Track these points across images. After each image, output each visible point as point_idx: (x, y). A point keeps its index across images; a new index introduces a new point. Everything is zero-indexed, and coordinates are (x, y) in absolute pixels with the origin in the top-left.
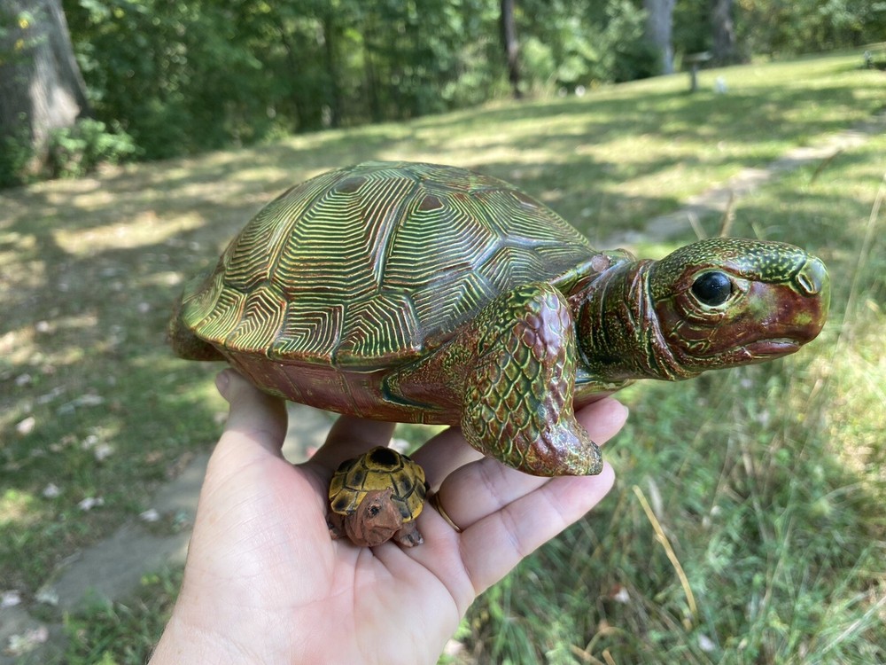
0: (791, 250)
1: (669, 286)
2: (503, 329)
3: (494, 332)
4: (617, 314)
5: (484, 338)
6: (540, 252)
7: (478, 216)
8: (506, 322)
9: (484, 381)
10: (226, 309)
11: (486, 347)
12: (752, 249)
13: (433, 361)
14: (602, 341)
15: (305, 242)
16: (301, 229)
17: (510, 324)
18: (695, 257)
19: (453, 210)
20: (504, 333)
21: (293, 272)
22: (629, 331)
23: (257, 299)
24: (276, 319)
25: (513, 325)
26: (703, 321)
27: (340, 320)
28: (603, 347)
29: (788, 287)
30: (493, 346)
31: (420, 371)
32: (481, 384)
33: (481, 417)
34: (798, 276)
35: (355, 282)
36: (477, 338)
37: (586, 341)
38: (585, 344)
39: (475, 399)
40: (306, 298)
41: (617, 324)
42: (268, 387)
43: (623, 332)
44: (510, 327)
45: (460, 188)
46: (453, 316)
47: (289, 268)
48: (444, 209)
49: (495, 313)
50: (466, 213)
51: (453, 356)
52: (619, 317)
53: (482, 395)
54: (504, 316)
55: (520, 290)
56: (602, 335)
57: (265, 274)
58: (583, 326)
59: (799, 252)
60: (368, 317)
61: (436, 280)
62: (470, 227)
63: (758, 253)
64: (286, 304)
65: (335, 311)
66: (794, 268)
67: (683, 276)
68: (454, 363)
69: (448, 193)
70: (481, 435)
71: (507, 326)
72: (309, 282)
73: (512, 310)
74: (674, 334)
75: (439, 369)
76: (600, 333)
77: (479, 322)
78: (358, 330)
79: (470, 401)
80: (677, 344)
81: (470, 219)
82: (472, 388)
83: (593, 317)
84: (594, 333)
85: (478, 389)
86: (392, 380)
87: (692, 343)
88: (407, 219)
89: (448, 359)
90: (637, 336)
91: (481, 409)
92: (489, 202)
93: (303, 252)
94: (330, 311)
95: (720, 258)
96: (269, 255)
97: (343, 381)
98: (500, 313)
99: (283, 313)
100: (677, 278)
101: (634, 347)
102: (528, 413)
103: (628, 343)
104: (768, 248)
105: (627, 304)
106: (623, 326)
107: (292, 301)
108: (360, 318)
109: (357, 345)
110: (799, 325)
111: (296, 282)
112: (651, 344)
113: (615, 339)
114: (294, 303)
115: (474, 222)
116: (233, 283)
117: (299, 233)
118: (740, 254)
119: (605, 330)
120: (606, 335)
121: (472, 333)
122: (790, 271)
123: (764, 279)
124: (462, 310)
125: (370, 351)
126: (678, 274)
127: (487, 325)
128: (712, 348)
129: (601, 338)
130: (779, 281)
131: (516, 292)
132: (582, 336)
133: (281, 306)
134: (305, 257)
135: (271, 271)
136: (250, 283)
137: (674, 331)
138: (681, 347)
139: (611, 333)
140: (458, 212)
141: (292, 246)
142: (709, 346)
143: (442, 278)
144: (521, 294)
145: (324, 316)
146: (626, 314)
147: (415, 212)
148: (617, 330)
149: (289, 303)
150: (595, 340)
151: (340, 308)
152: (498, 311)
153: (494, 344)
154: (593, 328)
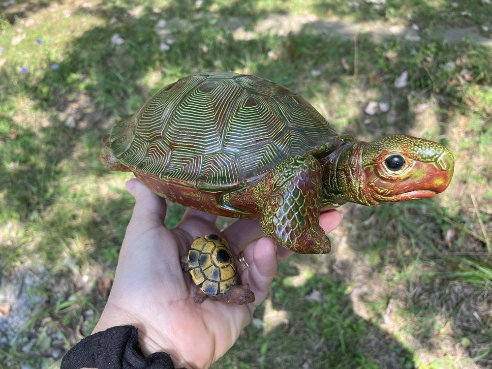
0: (437, 146)
1: (373, 160)
2: (287, 179)
3: (282, 180)
4: (344, 171)
5: (277, 182)
6: (306, 134)
7: (275, 112)
8: (289, 175)
9: (275, 205)
10: (137, 149)
11: (278, 187)
12: (417, 144)
13: (248, 190)
14: (335, 183)
15: (183, 119)
16: (180, 111)
17: (291, 177)
18: (387, 146)
19: (262, 108)
20: (287, 181)
21: (175, 135)
22: (349, 180)
23: (155, 147)
24: (165, 159)
25: (293, 177)
26: (388, 179)
27: (200, 163)
28: (335, 186)
29: (433, 165)
30: (281, 187)
31: (241, 194)
32: (273, 206)
33: (273, 223)
34: (438, 160)
35: (209, 144)
36: (273, 181)
37: (327, 183)
38: (326, 184)
39: (270, 213)
40: (182, 149)
41: (344, 176)
42: (159, 192)
43: (346, 180)
44: (291, 178)
45: (266, 93)
46: (259, 166)
47: (173, 132)
48: (258, 106)
49: (283, 170)
50: (269, 110)
51: (259, 189)
52: (345, 172)
53: (274, 211)
54: (288, 172)
55: (297, 159)
56: (335, 180)
57: (160, 134)
58: (325, 174)
59: (441, 148)
60: (215, 163)
61: (252, 146)
62: (271, 118)
63: (420, 146)
64: (171, 152)
65: (198, 158)
66: (437, 156)
67: (380, 155)
68: (259, 192)
69: (260, 97)
70: (272, 232)
71: (289, 177)
72: (184, 141)
73: (293, 169)
74: (372, 184)
75: (251, 194)
76: (334, 179)
77: (274, 173)
78: (209, 169)
79: (267, 214)
80: (373, 189)
81: (271, 113)
82: (269, 207)
83: (331, 171)
84: (331, 179)
85: (272, 208)
86: (226, 196)
87: (381, 189)
88: (238, 111)
89: (256, 190)
90: (354, 183)
91: (273, 218)
92: (281, 103)
93: (181, 124)
94: (195, 158)
95: (400, 148)
96: (162, 123)
97: (200, 195)
98: (286, 170)
99: (169, 156)
100: (377, 156)
101: (351, 188)
102: (297, 222)
103: (348, 186)
104: (425, 144)
105: (350, 166)
106: (346, 177)
107: (174, 150)
108: (211, 164)
109: (209, 178)
110: (436, 185)
111: (177, 140)
112: (360, 188)
113: (342, 183)
114: (175, 151)
115: (273, 115)
116: (141, 135)
117: (179, 113)
118: (411, 146)
119: (337, 178)
120: (338, 181)
121: (270, 178)
122: (435, 157)
123: (422, 160)
124: (264, 164)
125: (216, 182)
126: (378, 154)
127: (279, 175)
128: (391, 193)
129: (334, 182)
130: (429, 162)
131: (295, 159)
132: (325, 180)
133: (168, 152)
134: (182, 127)
135: (163, 132)
136: (151, 137)
137: (373, 182)
138: (375, 191)
139: (340, 180)
140: (265, 108)
141: (175, 120)
142: (389, 192)
143: (255, 145)
144: (297, 161)
145: (192, 160)
146: (349, 171)
147: (242, 108)
148: (343, 179)
149: (172, 151)
150: (331, 182)
151: (200, 157)
152: (285, 169)
153: (282, 186)
154: (331, 176)
